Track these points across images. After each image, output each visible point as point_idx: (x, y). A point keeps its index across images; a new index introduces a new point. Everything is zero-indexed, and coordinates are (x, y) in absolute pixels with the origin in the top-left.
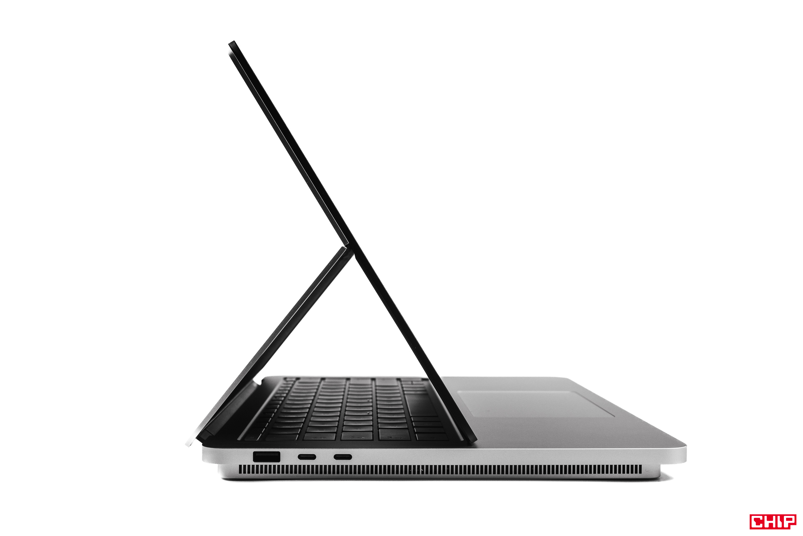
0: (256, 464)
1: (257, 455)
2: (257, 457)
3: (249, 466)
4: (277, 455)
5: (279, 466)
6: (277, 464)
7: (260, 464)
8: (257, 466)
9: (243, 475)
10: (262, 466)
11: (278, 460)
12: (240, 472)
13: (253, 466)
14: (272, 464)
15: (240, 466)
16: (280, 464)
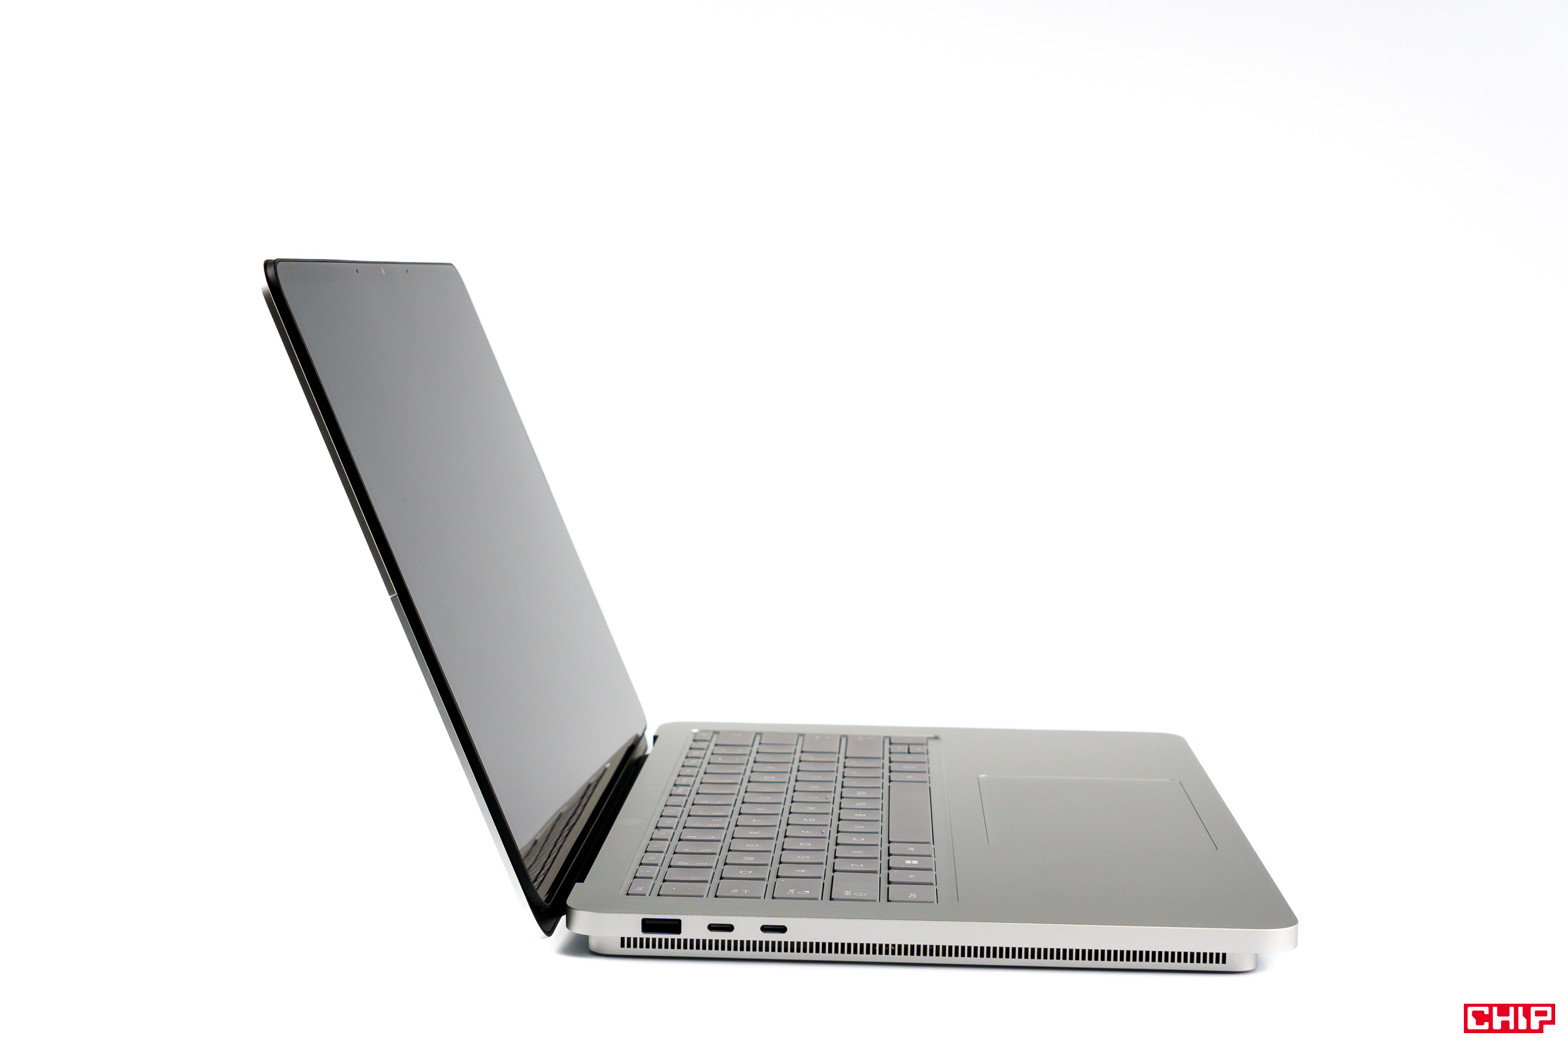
0: (645, 936)
1: (647, 922)
2: (648, 926)
3: (635, 939)
4: (677, 923)
5: (679, 940)
6: (676, 937)
7: (651, 936)
8: (648, 939)
9: (626, 951)
10: (654, 940)
11: (678, 931)
12: (622, 946)
13: (641, 939)
14: (670, 936)
15: (623, 939)
16: (682, 936)
